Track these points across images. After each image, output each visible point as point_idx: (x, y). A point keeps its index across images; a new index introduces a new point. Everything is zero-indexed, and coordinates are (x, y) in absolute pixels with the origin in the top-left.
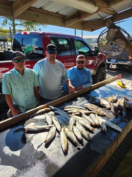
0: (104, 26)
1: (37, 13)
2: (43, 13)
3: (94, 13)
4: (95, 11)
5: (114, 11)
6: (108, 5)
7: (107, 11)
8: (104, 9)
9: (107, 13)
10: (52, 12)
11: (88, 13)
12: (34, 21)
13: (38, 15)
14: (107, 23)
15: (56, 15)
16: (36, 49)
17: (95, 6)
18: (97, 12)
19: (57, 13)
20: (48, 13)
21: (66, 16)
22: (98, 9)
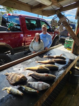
0: (55, 14)
1: (15, 3)
2: (18, 3)
3: (49, 6)
4: (50, 5)
5: (61, 5)
6: (58, 1)
7: (57, 5)
8: (56, 4)
9: (57, 6)
10: (24, 3)
11: (46, 5)
12: (12, 8)
13: (15, 4)
14: (57, 12)
15: (26, 5)
16: (16, 25)
17: (50, 1)
18: (51, 5)
19: (27, 3)
20: (21, 3)
21: (32, 6)
22: (52, 3)
